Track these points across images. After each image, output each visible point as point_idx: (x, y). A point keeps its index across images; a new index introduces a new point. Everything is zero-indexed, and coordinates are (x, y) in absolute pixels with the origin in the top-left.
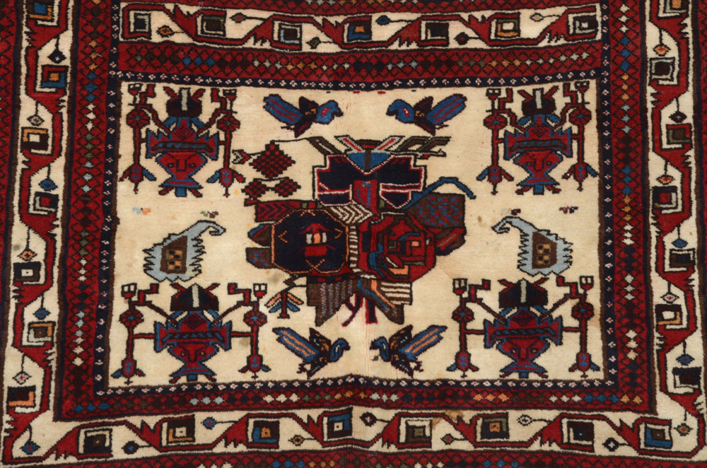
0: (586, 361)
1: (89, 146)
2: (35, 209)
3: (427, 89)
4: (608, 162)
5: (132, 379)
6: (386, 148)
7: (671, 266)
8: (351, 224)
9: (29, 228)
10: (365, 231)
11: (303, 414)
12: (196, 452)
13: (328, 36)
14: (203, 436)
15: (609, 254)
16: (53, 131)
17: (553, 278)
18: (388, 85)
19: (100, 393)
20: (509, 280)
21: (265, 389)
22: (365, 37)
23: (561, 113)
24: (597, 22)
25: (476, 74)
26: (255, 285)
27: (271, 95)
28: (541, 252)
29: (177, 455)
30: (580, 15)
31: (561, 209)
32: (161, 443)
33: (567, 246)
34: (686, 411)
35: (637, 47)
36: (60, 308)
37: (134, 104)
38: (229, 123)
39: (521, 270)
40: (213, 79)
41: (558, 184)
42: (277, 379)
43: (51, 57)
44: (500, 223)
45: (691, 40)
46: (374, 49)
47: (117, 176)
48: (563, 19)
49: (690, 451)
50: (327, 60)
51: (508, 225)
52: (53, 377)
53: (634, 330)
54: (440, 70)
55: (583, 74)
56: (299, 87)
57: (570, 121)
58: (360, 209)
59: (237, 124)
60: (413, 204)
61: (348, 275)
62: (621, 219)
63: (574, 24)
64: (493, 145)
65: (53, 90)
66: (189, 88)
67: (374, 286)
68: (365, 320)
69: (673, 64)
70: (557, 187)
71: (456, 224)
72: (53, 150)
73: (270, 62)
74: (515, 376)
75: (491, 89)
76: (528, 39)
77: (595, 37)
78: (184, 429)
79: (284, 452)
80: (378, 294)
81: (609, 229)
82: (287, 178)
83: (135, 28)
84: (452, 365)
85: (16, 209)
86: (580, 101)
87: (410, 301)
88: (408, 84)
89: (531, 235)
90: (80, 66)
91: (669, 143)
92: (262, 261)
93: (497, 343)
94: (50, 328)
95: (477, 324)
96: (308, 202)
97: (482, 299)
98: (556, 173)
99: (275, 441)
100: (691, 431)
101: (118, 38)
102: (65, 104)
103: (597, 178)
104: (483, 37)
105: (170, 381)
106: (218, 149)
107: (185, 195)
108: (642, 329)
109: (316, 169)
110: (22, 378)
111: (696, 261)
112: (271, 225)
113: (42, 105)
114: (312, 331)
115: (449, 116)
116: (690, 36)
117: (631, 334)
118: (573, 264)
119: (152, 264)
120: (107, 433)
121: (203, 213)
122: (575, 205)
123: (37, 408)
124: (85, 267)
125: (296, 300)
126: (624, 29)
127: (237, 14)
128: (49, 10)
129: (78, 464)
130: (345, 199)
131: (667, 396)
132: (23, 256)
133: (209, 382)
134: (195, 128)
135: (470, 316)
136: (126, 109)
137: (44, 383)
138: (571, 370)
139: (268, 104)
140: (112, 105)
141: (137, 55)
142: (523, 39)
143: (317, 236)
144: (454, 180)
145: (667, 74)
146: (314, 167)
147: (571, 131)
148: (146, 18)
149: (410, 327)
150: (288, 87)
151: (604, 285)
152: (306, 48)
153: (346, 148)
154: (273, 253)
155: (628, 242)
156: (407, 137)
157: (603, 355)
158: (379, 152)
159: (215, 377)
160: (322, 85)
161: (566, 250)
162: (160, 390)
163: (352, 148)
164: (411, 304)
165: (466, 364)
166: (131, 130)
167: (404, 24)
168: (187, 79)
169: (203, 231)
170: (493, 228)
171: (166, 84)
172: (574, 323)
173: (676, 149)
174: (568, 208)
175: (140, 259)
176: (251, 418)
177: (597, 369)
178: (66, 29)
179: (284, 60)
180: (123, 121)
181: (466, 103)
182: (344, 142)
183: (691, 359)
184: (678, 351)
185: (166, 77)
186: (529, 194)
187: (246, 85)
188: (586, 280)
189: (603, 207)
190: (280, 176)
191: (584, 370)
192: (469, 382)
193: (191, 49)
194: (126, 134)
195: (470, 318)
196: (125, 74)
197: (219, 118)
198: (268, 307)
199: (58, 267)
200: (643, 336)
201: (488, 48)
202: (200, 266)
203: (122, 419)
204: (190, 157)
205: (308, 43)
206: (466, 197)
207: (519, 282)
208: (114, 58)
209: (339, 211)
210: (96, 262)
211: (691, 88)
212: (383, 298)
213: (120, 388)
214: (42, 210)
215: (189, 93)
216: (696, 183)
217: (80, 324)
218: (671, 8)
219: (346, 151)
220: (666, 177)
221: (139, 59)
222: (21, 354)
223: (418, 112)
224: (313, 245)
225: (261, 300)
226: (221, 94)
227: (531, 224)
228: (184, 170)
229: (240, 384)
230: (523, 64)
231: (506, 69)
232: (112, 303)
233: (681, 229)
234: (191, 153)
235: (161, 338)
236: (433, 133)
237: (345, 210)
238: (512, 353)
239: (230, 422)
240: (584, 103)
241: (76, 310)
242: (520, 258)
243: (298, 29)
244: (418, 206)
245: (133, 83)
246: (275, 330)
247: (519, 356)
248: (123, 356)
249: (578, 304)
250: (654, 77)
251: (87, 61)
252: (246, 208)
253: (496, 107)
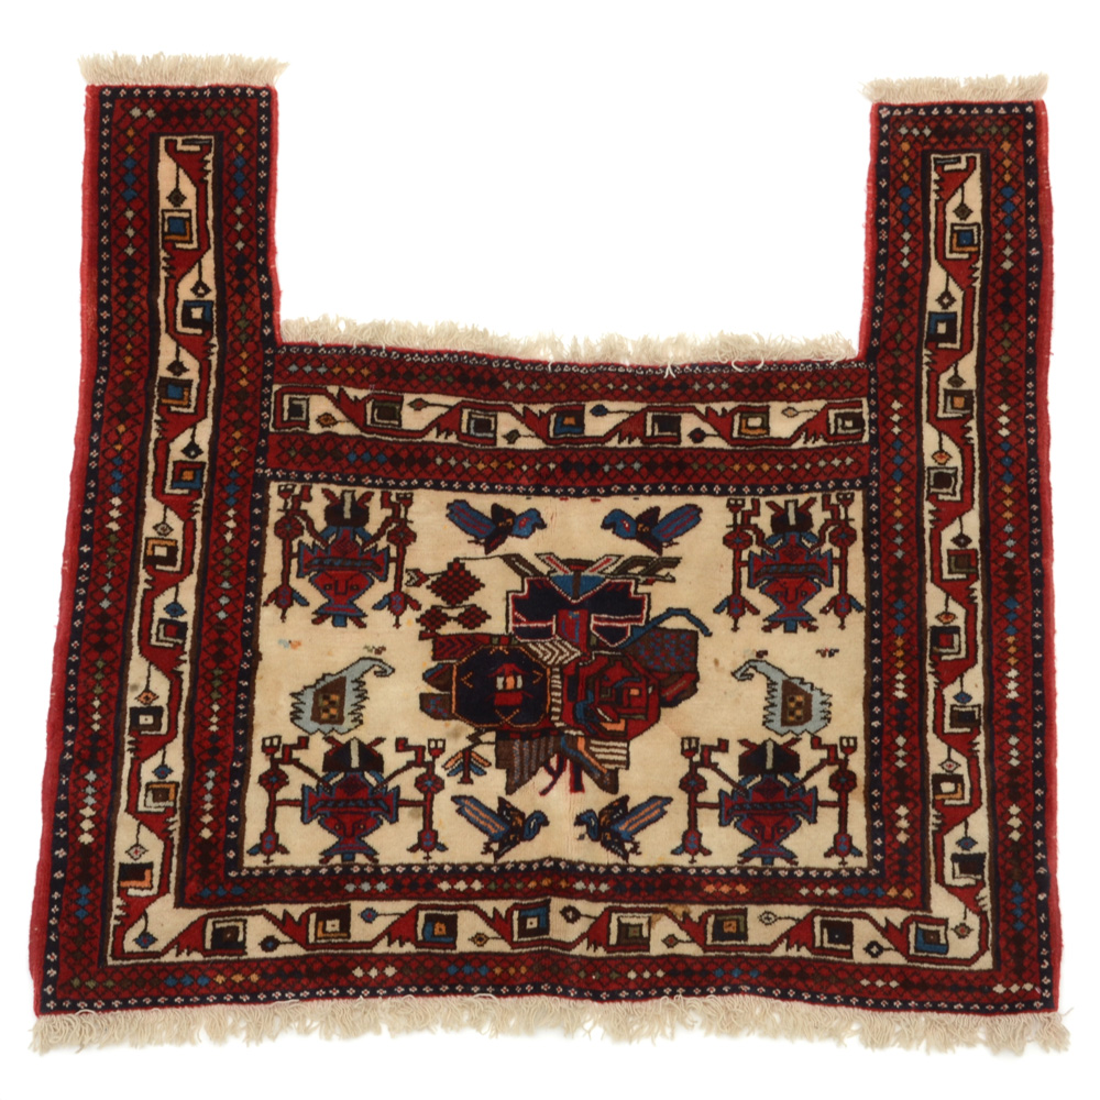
0: (845, 844)
1: (227, 562)
2: (158, 640)
3: (653, 497)
4: (876, 594)
5: (272, 857)
6: (600, 569)
7: (952, 726)
8: (553, 665)
9: (150, 664)
10: (571, 674)
11: (487, 906)
12: (352, 951)
13: (529, 428)
14: (360, 931)
15: (877, 710)
16: (184, 543)
17: (806, 738)
18: (604, 491)
19: (233, 874)
20: (752, 740)
21: (440, 873)
22: (576, 430)
23: (819, 532)
24: (863, 421)
25: (715, 479)
26: (430, 741)
27: (456, 501)
28: (792, 705)
29: (327, 955)
30: (842, 411)
31: (818, 651)
32: (307, 939)
33: (824, 698)
34: (966, 907)
35: (912, 453)
36: (186, 765)
37: (285, 509)
38: (403, 535)
39: (767, 728)
40: (385, 480)
41: (814, 620)
42: (456, 862)
43: (186, 451)
44: (741, 668)
45: (976, 447)
46: (587, 446)
47: (260, 600)
48: (823, 414)
49: (969, 957)
50: (528, 458)
51: (751, 671)
52: (175, 852)
53: (905, 805)
54: (669, 474)
55: (846, 484)
56: (492, 491)
57: (830, 541)
58: (566, 647)
59: (412, 537)
60: (633, 641)
61: (548, 730)
62: (892, 666)
63: (836, 421)
64: (734, 569)
65: (186, 491)
66: (354, 492)
67: (581, 744)
68: (569, 788)
69: (955, 475)
70: (814, 623)
71: (687, 668)
72: (182, 566)
73: (456, 459)
74: (757, 862)
75: (733, 499)
76: (780, 439)
77: (861, 438)
78: (337, 922)
79: (463, 955)
80: (586, 755)
81: (876, 678)
82: (474, 606)
83: (289, 417)
84: (678, 848)
85: (135, 640)
86: (843, 516)
87: (627, 764)
88: (629, 490)
89: (780, 683)
90: (220, 462)
91: (950, 572)
92: (440, 710)
93: (735, 819)
94: (172, 791)
95: (710, 795)
96: (500, 636)
97: (717, 764)
98: (813, 607)
99: (452, 939)
100: (972, 933)
101: (268, 428)
102: (200, 509)
103: (863, 614)
104: (724, 433)
105: (321, 861)
106: (388, 568)
107: (345, 625)
108: (916, 805)
109: (510, 595)
110: (136, 852)
111: (982, 720)
112: (452, 664)
113: (172, 509)
114: (501, 801)
115: (680, 531)
116: (975, 441)
117: (902, 811)
118: (832, 721)
119: (301, 711)
120: (240, 925)
121: (366, 647)
122: (835, 647)
123: (155, 891)
124: (218, 714)
125: (482, 761)
126: (896, 430)
127: (416, 400)
128: (186, 394)
129: (204, 963)
130: (546, 633)
131: (944, 889)
132: (142, 699)
133: (369, 862)
134: (360, 541)
135: (702, 785)
136: (274, 517)
137: (163, 859)
138: (828, 855)
139: (452, 512)
140: (257, 511)
141: (290, 449)
142: (772, 439)
143: (510, 681)
144: (685, 613)
145: (948, 487)
146: (508, 593)
147: (832, 554)
148: (304, 403)
149: (626, 799)
150: (478, 491)
151: (870, 749)
152: (502, 443)
153: (549, 569)
154: (454, 700)
155: (900, 695)
156: (627, 556)
157: (867, 837)
158: (591, 574)
159: (377, 857)
160: (521, 489)
161: (823, 703)
162: (307, 872)
163: (557, 569)
164: (627, 768)
165: (696, 847)
166: (280, 542)
167: (625, 416)
168: (351, 479)
169: (366, 671)
170: (733, 674)
171: (325, 486)
172: (832, 796)
173: (958, 580)
174: (826, 650)
175: (286, 705)
176: (422, 909)
177: (859, 854)
178: (205, 416)
179: (474, 458)
180: (270, 531)
181: (702, 516)
182: (547, 561)
183: (974, 843)
184: (958, 832)
185: (325, 476)
186: (779, 632)
187: (425, 487)
188: (848, 741)
189: (870, 651)
190: (465, 603)
191: (843, 855)
192: (699, 869)
193: (358, 443)
194: (274, 547)
195: (702, 787)
196: (274, 473)
197: (390, 529)
198: (446, 769)
199: (185, 713)
200: (917, 813)
201: (730, 448)
202: (361, 715)
203: (259, 907)
204: (352, 577)
205: (504, 437)
206: (700, 633)
207: (765, 743)
208: (262, 452)
209: (539, 648)
210: (231, 707)
211: (976, 505)
212: (592, 760)
213: (257, 868)
214: (166, 641)
215: (353, 497)
216: (983, 622)
217: (210, 785)
218: (953, 407)
219: (549, 573)
220: (947, 615)
221: (293, 454)
222: (136, 822)
223: (640, 526)
224: (505, 690)
225: (437, 760)
226: (393, 499)
227: (781, 670)
228: (345, 594)
229: (409, 867)
230: (773, 468)
231: (751, 474)
232: (250, 760)
233: (964, 679)
234: (354, 573)
235: (310, 807)
236: (660, 552)
237: (546, 647)
238: (753, 831)
239: (395, 914)
240: (847, 519)
241: (204, 768)
242: (766, 713)
243: (493, 419)
244: (639, 644)
245: (284, 483)
246: (455, 799)
247: (762, 836)
248: (262, 827)
249: (837, 772)
250: (932, 490)
251: (229, 456)
252: (421, 642)
253: (739, 521)
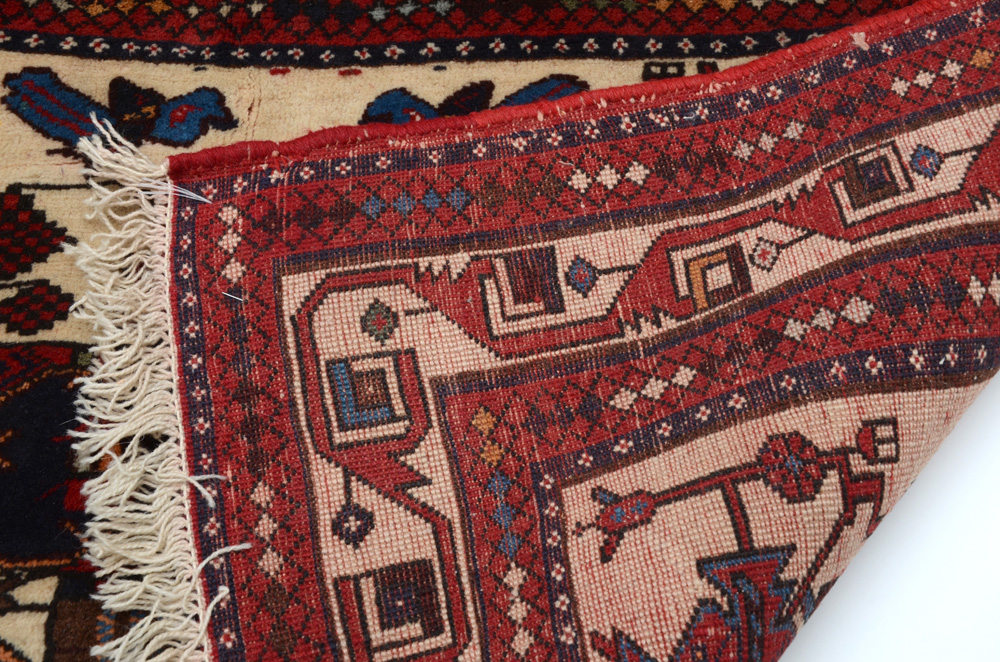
3: (478, 64)
18: (368, 55)
25: (615, 27)
27: (28, 70)
54: (514, 21)
56: (115, 54)
75: (657, 65)
82: (43, 283)
88: (424, 52)
139: (15, 92)
150: (83, 52)
160: (181, 51)
190: (22, 277)
231: (695, 16)
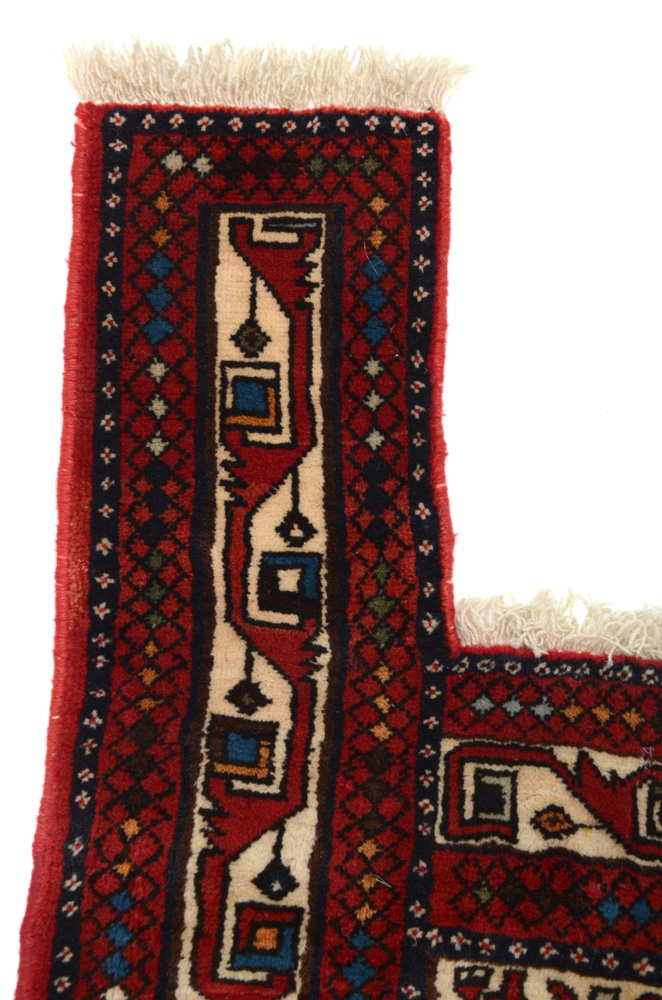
43: (262, 882)
65: (261, 976)
83: (476, 811)
90: (333, 909)
101: (432, 836)
128: (265, 753)
141: (479, 886)
148: (505, 782)
168: (610, 961)
171: (554, 974)
178: (303, 805)
185: (554, 952)
193: (622, 878)
208: (420, 889)
221: (485, 896)
245: (466, 964)
251: (351, 896)
